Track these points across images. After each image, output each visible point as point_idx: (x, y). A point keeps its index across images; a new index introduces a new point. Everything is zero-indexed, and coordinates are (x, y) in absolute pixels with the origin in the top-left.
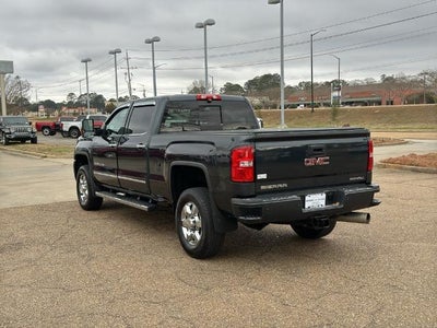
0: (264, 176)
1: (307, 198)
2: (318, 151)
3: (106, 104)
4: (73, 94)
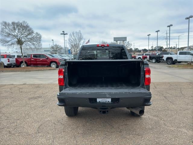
3: (163, 49)
4: (153, 47)
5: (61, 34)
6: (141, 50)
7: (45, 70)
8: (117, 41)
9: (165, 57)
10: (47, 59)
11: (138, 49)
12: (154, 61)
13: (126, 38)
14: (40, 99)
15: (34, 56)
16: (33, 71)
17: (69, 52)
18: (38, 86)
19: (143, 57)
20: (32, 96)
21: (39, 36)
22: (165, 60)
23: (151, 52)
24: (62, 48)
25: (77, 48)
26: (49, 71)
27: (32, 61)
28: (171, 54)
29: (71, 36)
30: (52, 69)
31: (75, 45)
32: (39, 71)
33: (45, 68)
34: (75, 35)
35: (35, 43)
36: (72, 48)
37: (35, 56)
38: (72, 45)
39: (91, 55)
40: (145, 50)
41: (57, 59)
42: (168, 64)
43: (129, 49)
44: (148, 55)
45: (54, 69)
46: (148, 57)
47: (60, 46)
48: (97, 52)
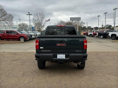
0: (42, 48)
1: (58, 55)
2: (61, 42)
3: (111, 27)
4: (103, 25)
5: (27, 14)
6: (93, 28)
7: (16, 43)
8: (73, 21)
9: (110, 34)
10: (17, 34)
11: (91, 27)
12: (102, 37)
13: (80, 18)
14: (18, 61)
15: (6, 32)
16: (6, 43)
17: (33, 29)
18: (15, 54)
19: (93, 34)
20: (12, 59)
21: (12, 17)
22: (110, 36)
23: (101, 30)
24: (27, 26)
25: (40, 26)
26: (19, 44)
27: (6, 36)
28: (115, 32)
29: (35, 16)
30: (21, 43)
31: (38, 23)
32: (12, 44)
33: (16, 42)
34: (38, 15)
35: (8, 22)
36: (35, 26)
37: (8, 32)
38: (36, 24)
39: (52, 32)
40: (96, 28)
41: (25, 35)
42: (113, 39)
43: (83, 27)
44: (97, 32)
45: (23, 43)
46: (97, 33)
47: (26, 24)
48: (57, 30)
